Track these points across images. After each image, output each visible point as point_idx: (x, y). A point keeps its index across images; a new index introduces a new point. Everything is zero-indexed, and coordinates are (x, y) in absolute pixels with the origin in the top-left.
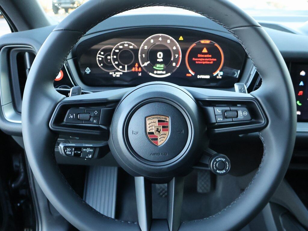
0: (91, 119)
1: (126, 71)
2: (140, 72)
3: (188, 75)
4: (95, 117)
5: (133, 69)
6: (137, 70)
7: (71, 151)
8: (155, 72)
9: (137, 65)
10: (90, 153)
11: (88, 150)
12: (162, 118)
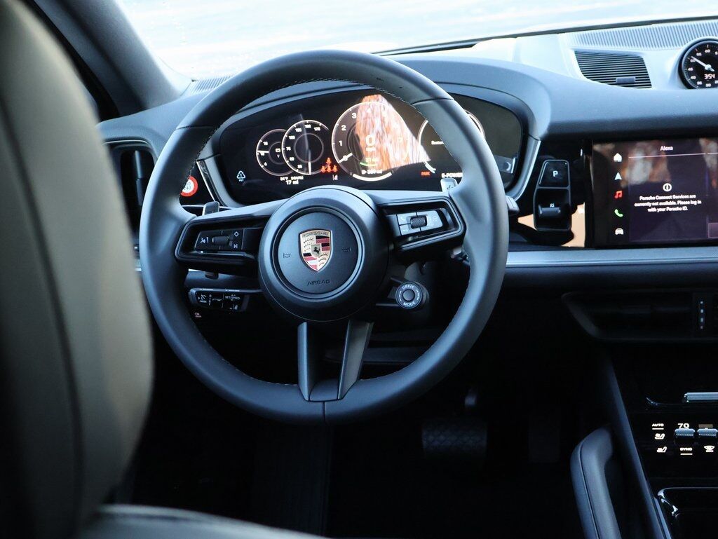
0: (231, 244)
1: (310, 173)
2: (335, 174)
3: (424, 174)
4: (236, 240)
5: (323, 170)
6: (329, 170)
7: (207, 299)
8: (364, 172)
9: (329, 161)
10: (236, 302)
11: (233, 298)
12: (322, 233)
